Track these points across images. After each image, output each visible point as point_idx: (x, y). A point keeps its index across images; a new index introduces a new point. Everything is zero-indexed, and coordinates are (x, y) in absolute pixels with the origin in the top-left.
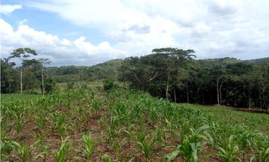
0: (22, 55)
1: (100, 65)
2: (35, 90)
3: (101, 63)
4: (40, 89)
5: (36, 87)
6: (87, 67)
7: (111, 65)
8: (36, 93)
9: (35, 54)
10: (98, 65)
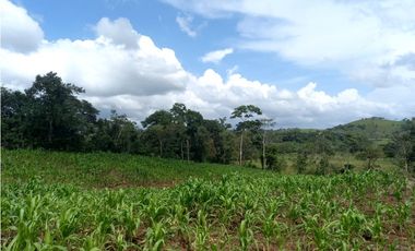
0: (243, 114)
1: (341, 127)
2: (253, 163)
3: (343, 124)
4: (259, 160)
5: (255, 158)
6: (318, 131)
7: (362, 127)
8: (254, 167)
9: (260, 113)
10: (336, 128)
